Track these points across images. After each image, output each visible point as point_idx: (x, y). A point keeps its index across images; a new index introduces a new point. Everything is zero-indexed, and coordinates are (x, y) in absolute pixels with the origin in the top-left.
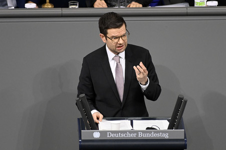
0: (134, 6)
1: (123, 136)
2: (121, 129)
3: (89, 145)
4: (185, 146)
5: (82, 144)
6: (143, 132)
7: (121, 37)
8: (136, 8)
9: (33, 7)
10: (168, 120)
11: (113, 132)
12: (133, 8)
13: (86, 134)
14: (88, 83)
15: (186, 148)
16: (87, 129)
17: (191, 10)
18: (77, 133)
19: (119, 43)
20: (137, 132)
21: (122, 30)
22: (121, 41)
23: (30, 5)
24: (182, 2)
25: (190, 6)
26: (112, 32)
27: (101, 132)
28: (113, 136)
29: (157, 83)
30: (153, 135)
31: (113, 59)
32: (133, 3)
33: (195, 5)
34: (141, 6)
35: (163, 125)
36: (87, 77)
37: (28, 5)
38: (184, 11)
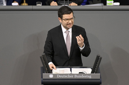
0: (73, 5)
1: (66, 77)
2: (65, 73)
3: (47, 82)
4: (100, 83)
5: (43, 81)
6: (77, 75)
7: (71, 19)
8: (74, 6)
9: (16, 5)
10: (91, 68)
11: (60, 75)
12: (72, 6)
13: (45, 75)
14: (50, 45)
15: (101, 84)
16: (46, 73)
17: (105, 7)
18: (40, 75)
19: (69, 22)
20: (74, 75)
21: (71, 16)
22: (70, 22)
23: (15, 4)
24: (99, 3)
25: (104, 5)
26: (65, 16)
27: (54, 75)
28: (60, 77)
29: (88, 47)
30: (82, 77)
31: (65, 32)
32: (73, 3)
33: (107, 5)
34: (77, 5)
35: (89, 71)
36: (50, 42)
37: (13, 4)
38: (101, 8)
